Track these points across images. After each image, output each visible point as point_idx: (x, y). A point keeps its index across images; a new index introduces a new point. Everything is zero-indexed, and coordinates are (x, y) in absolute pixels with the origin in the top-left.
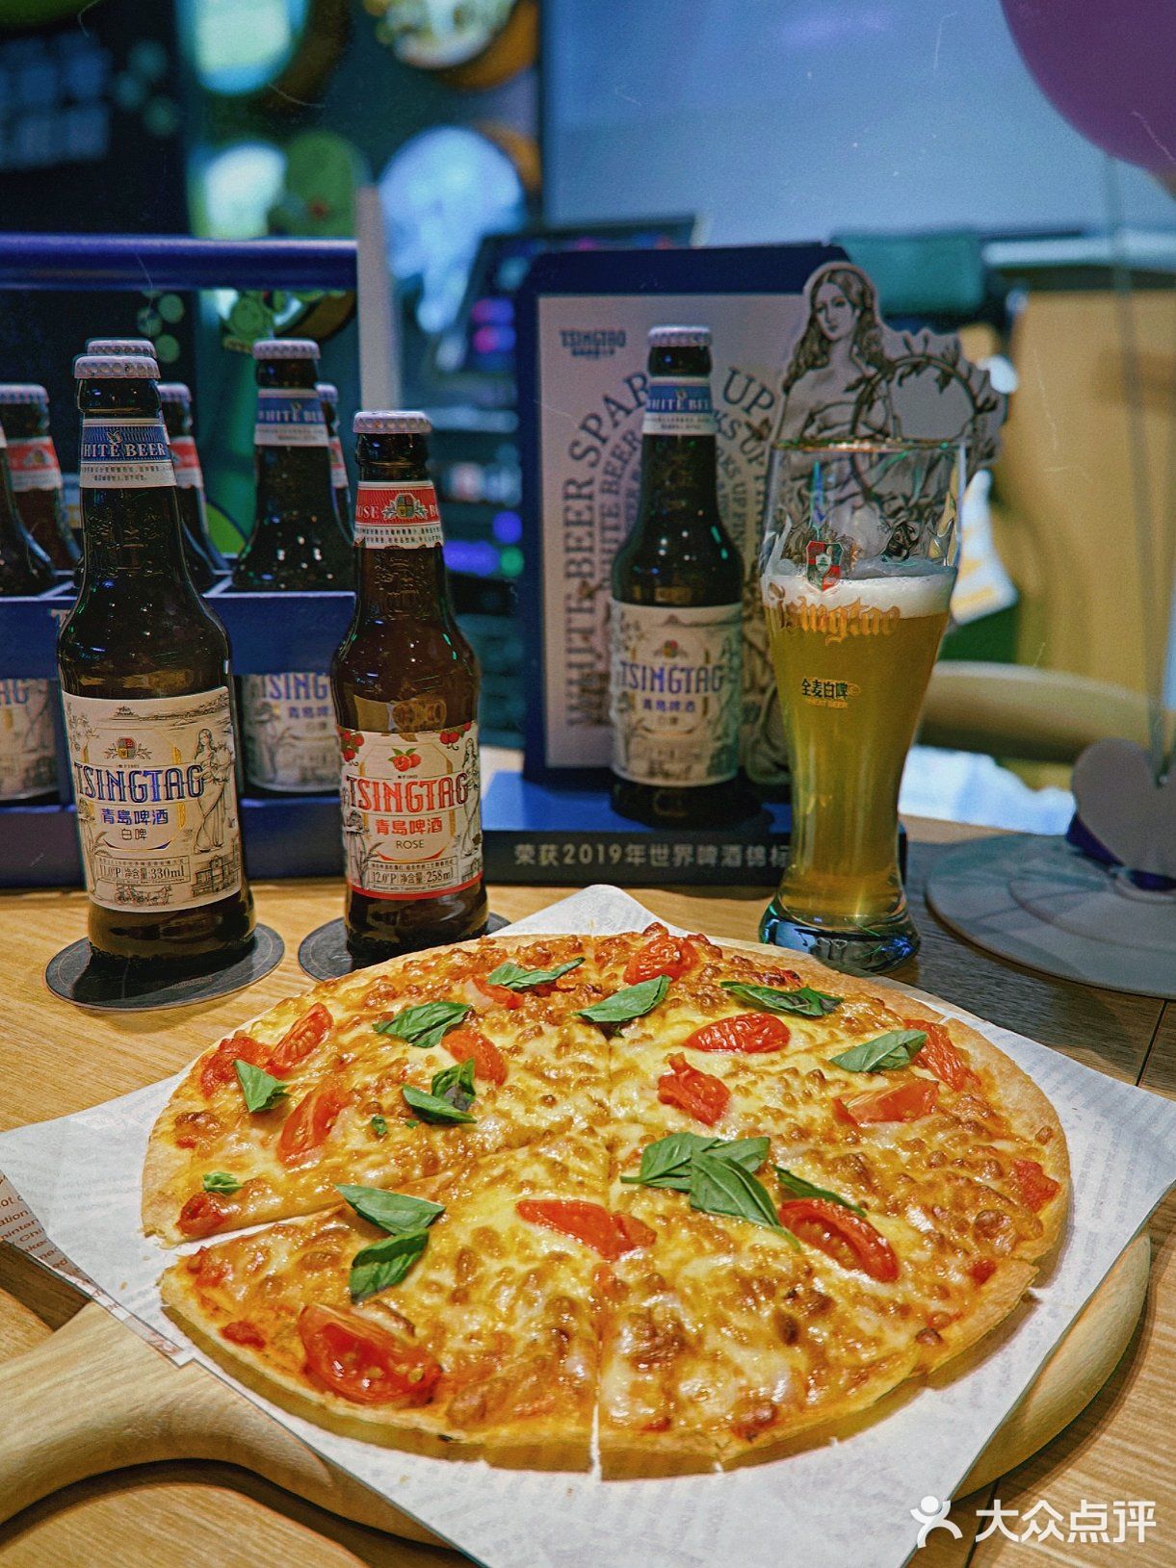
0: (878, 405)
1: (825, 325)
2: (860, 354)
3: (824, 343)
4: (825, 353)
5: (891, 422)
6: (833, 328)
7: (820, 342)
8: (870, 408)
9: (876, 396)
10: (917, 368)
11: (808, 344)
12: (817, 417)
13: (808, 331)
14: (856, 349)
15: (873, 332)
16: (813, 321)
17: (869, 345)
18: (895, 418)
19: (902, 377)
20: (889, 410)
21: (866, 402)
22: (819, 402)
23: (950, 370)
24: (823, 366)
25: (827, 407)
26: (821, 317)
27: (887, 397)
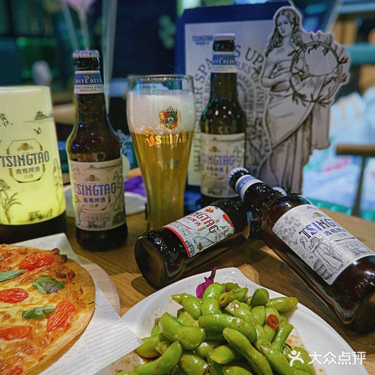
0: (300, 61)
1: (280, 31)
2: (294, 42)
3: (280, 38)
4: (281, 42)
5: (305, 68)
6: (283, 32)
7: (279, 38)
8: (297, 62)
9: (299, 57)
10: (315, 46)
11: (274, 39)
12: (278, 66)
13: (274, 34)
14: (292, 40)
15: (298, 33)
16: (276, 30)
17: (297, 38)
18: (307, 66)
19: (309, 50)
20: (304, 63)
21: (295, 60)
22: (278, 60)
23: (328, 47)
24: (280, 46)
25: (282, 61)
26: (279, 28)
27: (304, 58)
